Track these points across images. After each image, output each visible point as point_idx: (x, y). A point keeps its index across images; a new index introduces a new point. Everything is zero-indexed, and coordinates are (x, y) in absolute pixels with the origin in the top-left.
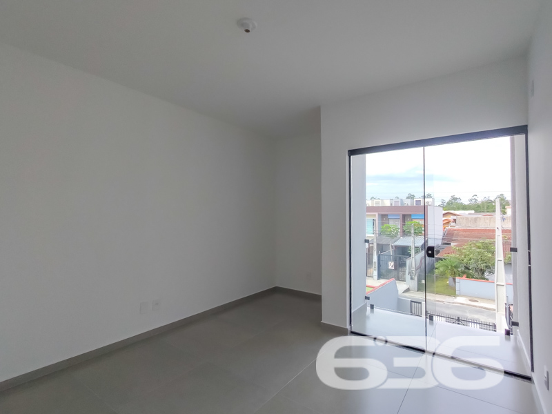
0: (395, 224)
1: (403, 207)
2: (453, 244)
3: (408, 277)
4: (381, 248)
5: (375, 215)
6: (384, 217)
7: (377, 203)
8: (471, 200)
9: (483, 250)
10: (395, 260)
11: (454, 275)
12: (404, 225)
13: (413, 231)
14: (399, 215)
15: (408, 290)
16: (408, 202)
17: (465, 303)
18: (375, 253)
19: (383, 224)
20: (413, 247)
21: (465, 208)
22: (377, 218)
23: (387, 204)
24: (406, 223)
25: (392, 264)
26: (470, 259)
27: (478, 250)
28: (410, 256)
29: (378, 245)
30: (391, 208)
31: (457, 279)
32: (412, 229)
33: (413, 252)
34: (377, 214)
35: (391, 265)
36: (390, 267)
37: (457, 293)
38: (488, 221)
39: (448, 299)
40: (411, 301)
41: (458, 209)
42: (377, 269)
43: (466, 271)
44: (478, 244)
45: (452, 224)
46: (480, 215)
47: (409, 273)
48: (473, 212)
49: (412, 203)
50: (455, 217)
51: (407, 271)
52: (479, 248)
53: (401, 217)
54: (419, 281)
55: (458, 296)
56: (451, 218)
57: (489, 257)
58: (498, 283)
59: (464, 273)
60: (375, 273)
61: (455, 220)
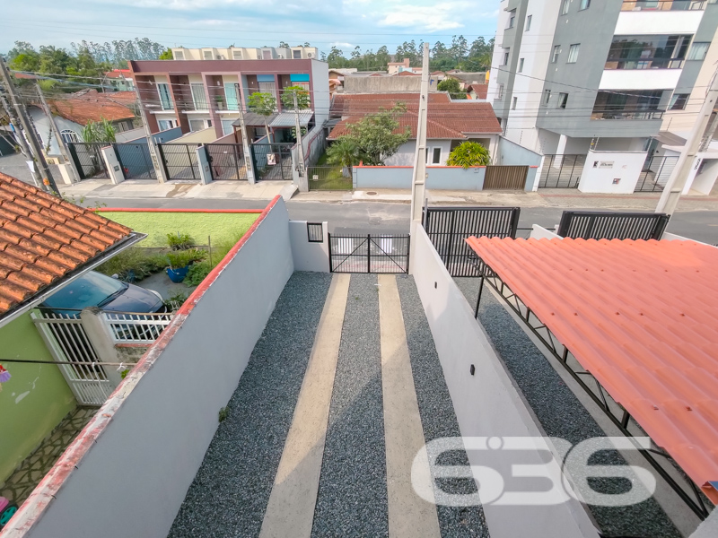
0: (268, 92)
1: (277, 62)
2: (343, 118)
3: (295, 174)
4: (254, 132)
5: (236, 76)
6: (250, 79)
7: (237, 54)
8: (353, 54)
9: (382, 127)
10: (275, 150)
11: (350, 163)
12: (281, 92)
13: (296, 104)
14: (272, 76)
15: (297, 193)
16: (282, 54)
17: (363, 198)
18: (245, 142)
19: (250, 92)
20: (298, 129)
21: (347, 65)
22: (240, 80)
23: (253, 56)
24: (285, 89)
25: (273, 156)
26: (368, 140)
27: (377, 127)
28: (295, 141)
29: (248, 128)
30: (259, 63)
31: (354, 169)
32: (295, 99)
33: (298, 136)
34: (239, 73)
35: (271, 159)
36: (270, 163)
37: (354, 186)
38: (378, 83)
39: (345, 197)
40: (308, 224)
41: (341, 67)
42: (252, 167)
43: (363, 155)
44: (377, 119)
45: (340, 88)
46: (367, 75)
47: (297, 167)
48: (355, 70)
49: (289, 53)
50: (342, 79)
51: (294, 166)
52: (377, 123)
53: (276, 79)
54: (310, 177)
55: (355, 190)
56: (337, 80)
57: (389, 136)
58: (417, 182)
59: (359, 158)
60: (251, 174)
61: (342, 82)
